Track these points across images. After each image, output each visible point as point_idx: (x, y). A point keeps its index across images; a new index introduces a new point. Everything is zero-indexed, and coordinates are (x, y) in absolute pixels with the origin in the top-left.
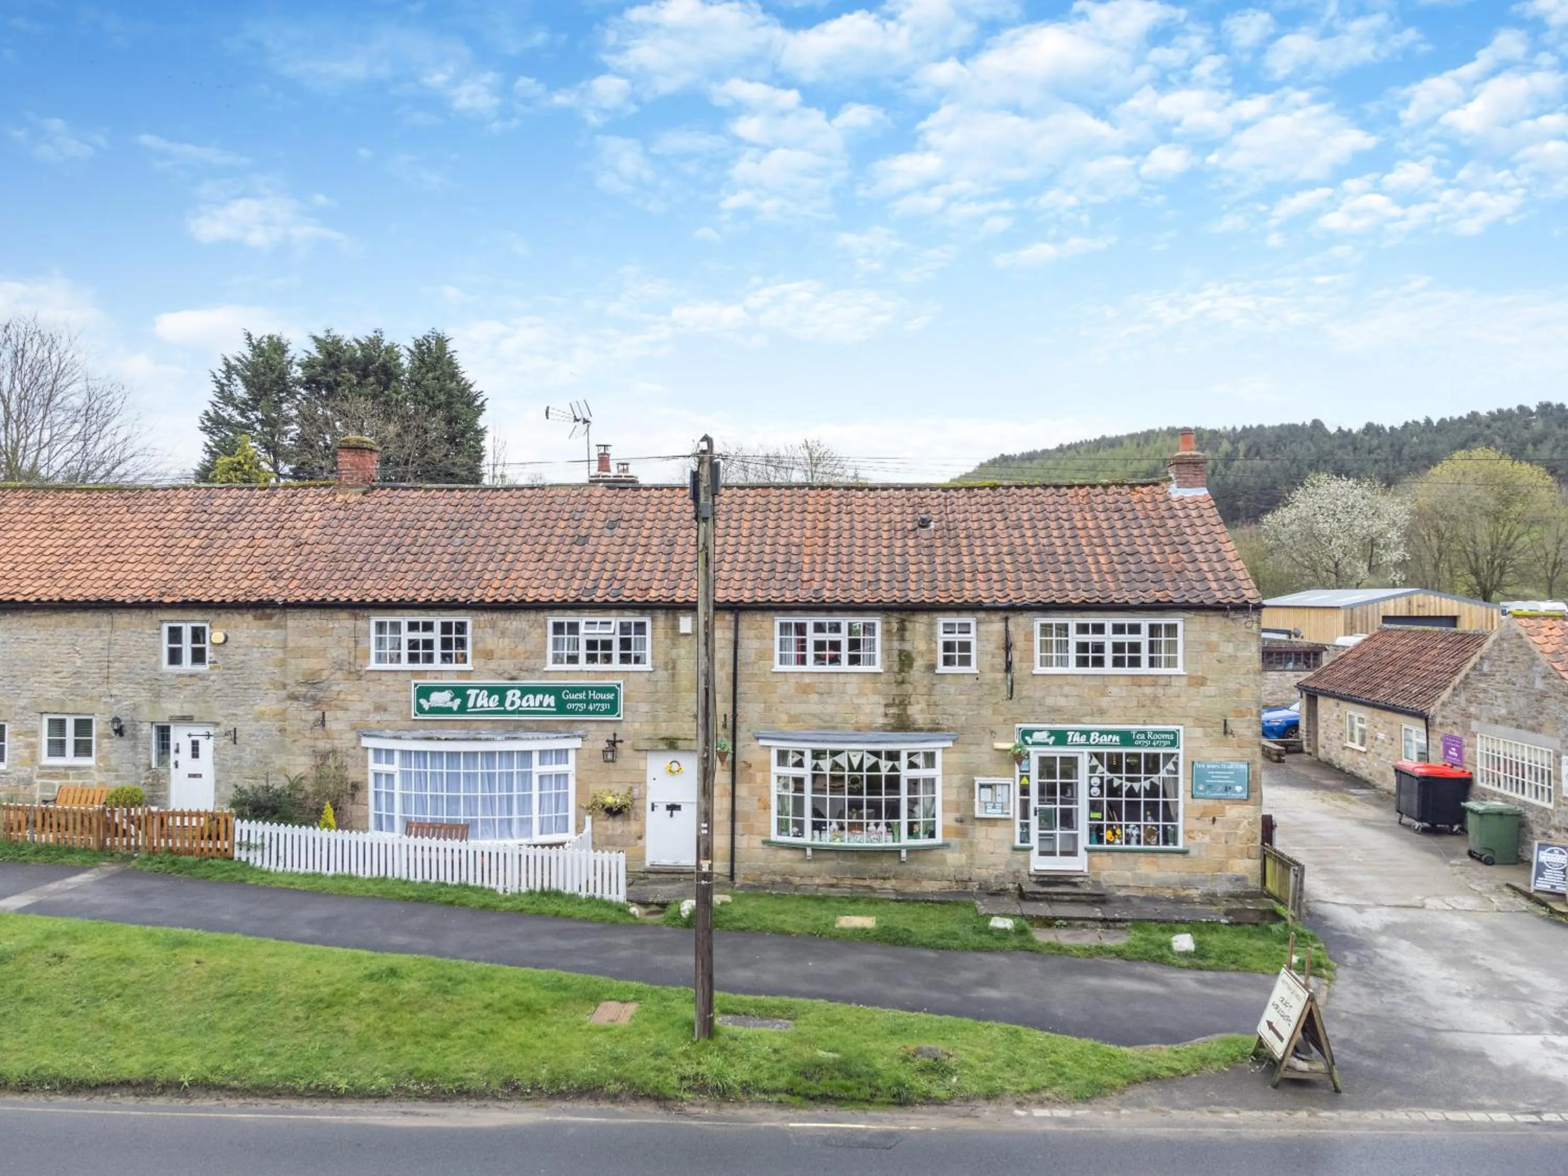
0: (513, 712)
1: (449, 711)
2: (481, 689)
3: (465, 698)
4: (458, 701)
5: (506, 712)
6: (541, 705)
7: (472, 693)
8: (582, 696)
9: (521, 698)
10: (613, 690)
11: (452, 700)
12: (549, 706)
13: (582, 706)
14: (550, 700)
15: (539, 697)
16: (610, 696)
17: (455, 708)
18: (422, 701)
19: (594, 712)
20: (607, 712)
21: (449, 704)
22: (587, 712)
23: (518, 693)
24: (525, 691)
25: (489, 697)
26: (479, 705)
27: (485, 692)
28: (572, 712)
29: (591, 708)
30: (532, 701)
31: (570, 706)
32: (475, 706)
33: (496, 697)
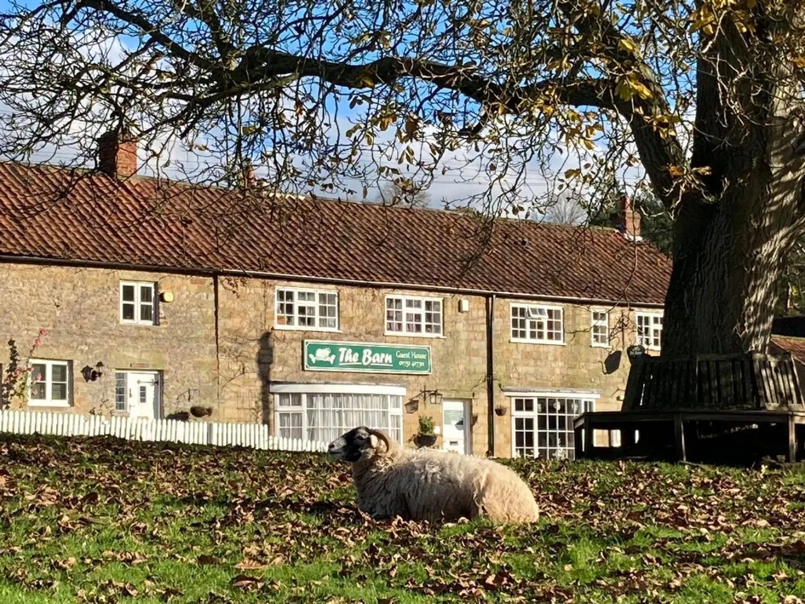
0: (367, 367)
1: (327, 364)
2: (348, 347)
3: (338, 354)
4: (333, 357)
5: (362, 366)
6: (384, 362)
7: (342, 350)
8: (407, 356)
9: (372, 356)
10: (424, 352)
11: (330, 355)
12: (388, 363)
13: (408, 363)
14: (389, 358)
15: (383, 355)
16: (423, 357)
17: (332, 363)
18: (311, 356)
19: (416, 368)
20: (422, 369)
21: (328, 359)
22: (410, 368)
23: (370, 352)
24: (375, 350)
25: (353, 354)
26: (346, 360)
27: (350, 351)
28: (403, 368)
29: (413, 365)
30: (378, 359)
31: (401, 363)
32: (344, 362)
33: (357, 355)
